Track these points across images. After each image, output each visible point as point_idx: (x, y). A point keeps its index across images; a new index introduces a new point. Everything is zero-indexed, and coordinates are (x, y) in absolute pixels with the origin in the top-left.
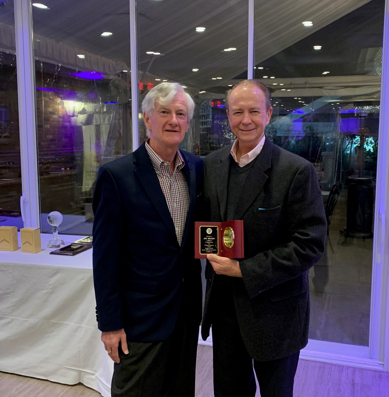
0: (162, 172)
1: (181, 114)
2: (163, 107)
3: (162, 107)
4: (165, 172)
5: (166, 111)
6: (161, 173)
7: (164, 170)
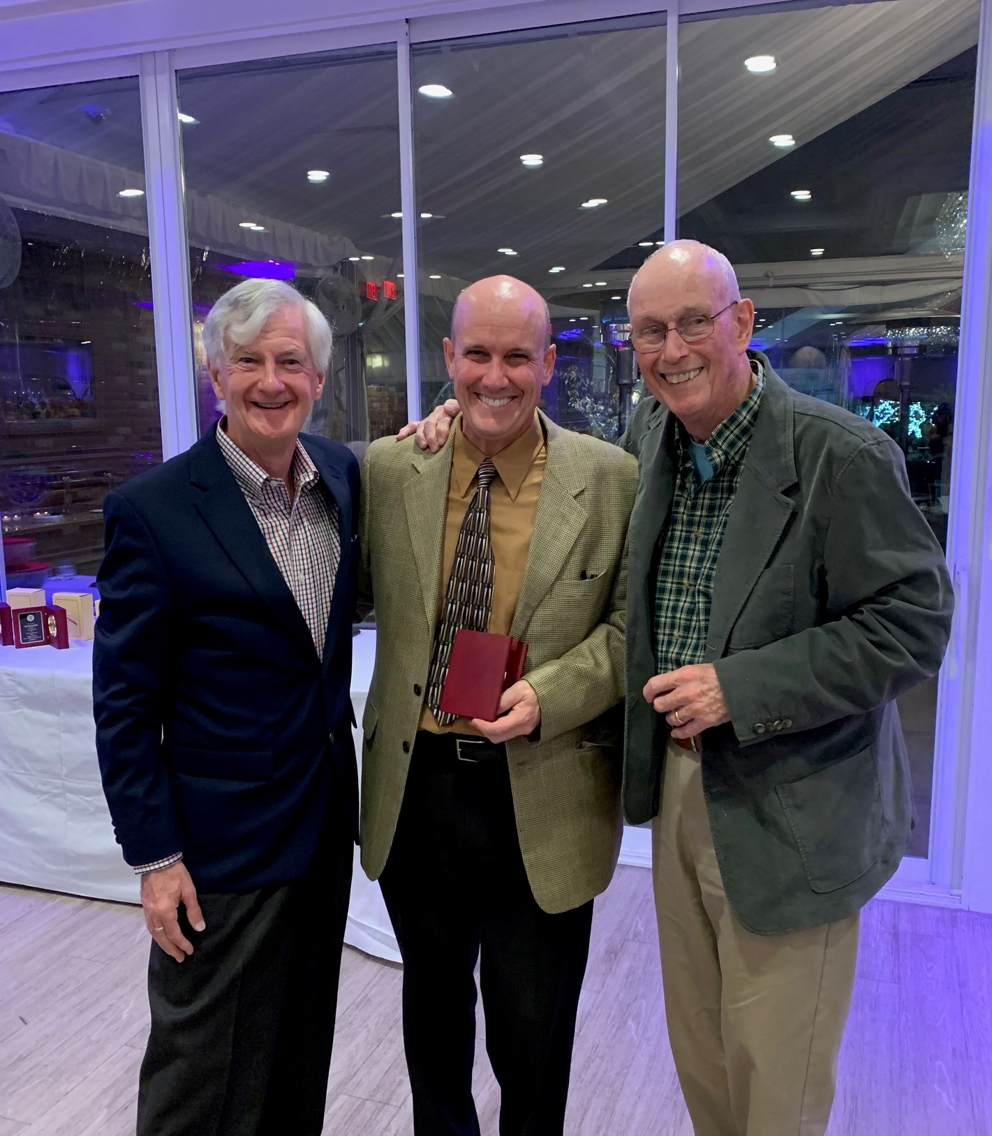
0: (265, 500)
1: (292, 362)
2: (241, 348)
3: (238, 347)
4: (273, 500)
5: (253, 359)
6: (264, 502)
7: (271, 496)
